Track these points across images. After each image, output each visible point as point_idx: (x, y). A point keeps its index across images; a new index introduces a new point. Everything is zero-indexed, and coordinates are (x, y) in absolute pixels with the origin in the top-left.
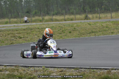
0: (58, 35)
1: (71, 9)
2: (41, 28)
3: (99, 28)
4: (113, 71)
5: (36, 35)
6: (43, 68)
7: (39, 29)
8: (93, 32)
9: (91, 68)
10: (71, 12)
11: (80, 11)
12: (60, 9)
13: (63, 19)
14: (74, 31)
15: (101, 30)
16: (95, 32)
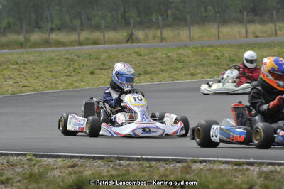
0: (63, 79)
1: (94, 16)
2: (22, 61)
3: (161, 62)
4: (196, 166)
5: (11, 78)
6: (28, 157)
7: (17, 63)
8: (146, 73)
9: (143, 159)
10: (94, 23)
11: (115, 22)
12: (67, 17)
13: (76, 41)
14: (101, 69)
15: (165, 68)
16: (151, 73)
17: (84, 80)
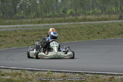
0: (86, 36)
1: (107, 8)
7: (67, 29)
8: (122, 33)
13: (97, 19)
17: (95, 36)
